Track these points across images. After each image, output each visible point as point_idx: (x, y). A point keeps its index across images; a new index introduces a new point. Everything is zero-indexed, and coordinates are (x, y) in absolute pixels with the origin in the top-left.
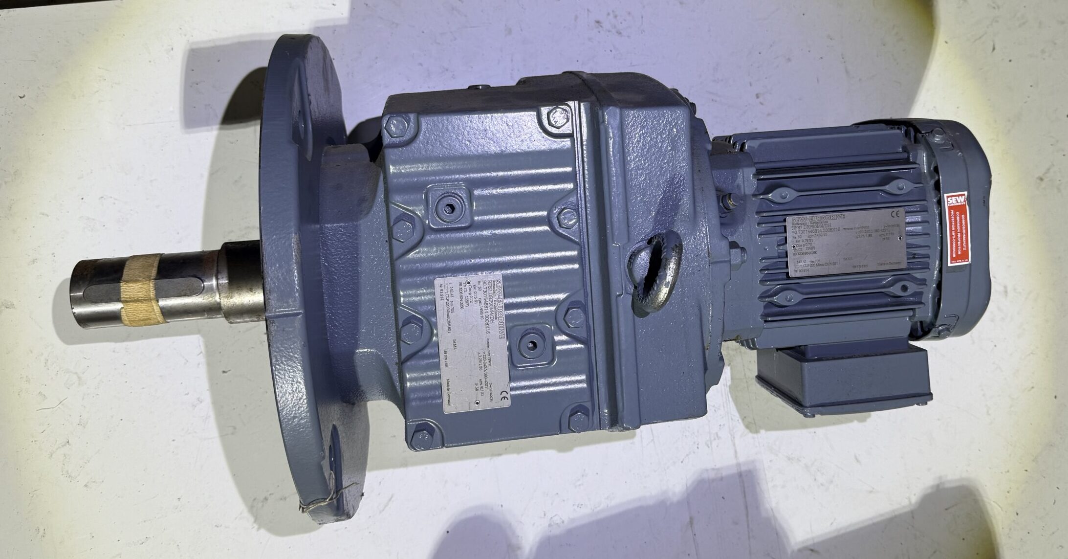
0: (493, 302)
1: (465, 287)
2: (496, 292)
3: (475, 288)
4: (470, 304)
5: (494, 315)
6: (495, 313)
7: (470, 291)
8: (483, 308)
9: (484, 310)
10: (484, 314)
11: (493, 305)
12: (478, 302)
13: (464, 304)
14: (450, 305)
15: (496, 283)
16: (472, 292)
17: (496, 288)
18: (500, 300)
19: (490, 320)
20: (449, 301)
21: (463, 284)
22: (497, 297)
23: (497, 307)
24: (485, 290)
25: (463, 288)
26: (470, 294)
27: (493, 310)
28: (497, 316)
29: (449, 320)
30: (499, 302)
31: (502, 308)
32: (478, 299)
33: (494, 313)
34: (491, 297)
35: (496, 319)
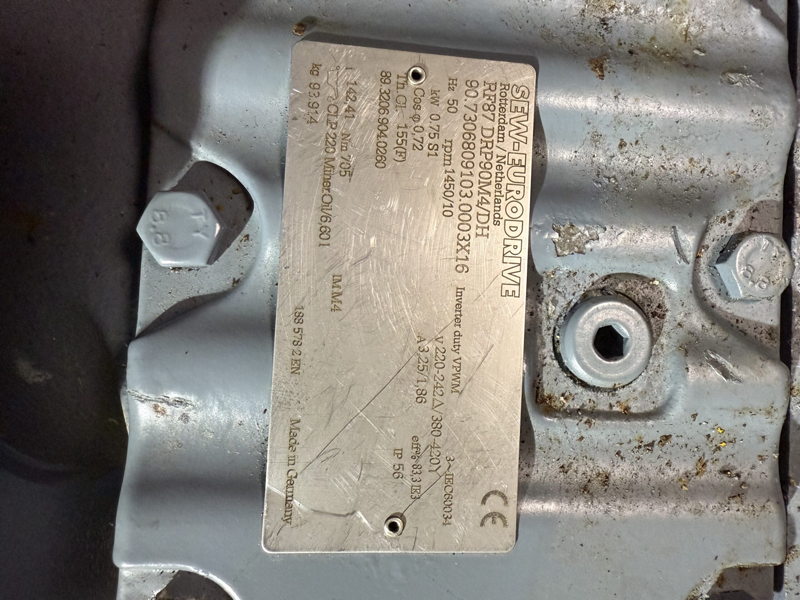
0: (494, 161)
1: (401, 92)
2: (508, 128)
3: (435, 101)
4: (410, 152)
5: (491, 207)
6: (497, 201)
7: (417, 106)
8: (456, 176)
9: (457, 183)
10: (456, 199)
11: (493, 171)
12: (441, 151)
13: (391, 153)
14: (337, 147)
15: (509, 96)
16: (424, 113)
17: (509, 115)
18: (517, 157)
19: (474, 223)
20: (339, 132)
21: (394, 79)
22: (508, 144)
23: (505, 181)
24: (472, 115)
25: (393, 95)
26: (416, 118)
27: (491, 188)
28: (502, 213)
29: (327, 199)
30: (514, 164)
31: (521, 188)
32: (440, 142)
33: (491, 199)
34: (488, 144)
35: (496, 223)
